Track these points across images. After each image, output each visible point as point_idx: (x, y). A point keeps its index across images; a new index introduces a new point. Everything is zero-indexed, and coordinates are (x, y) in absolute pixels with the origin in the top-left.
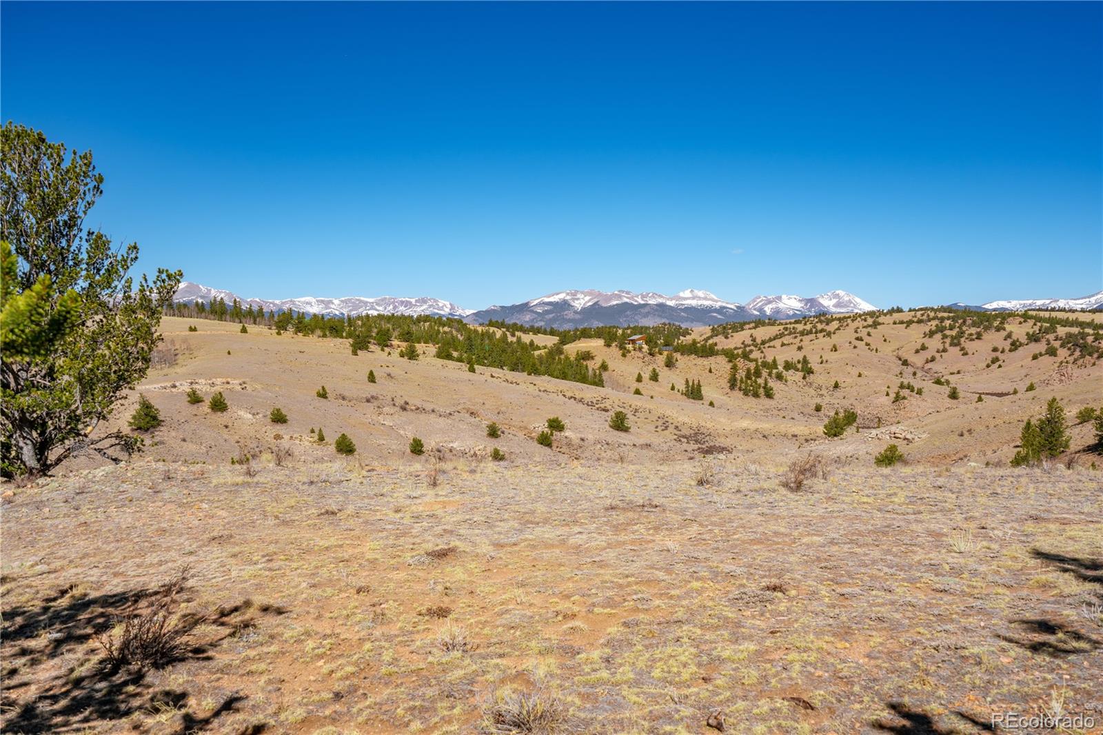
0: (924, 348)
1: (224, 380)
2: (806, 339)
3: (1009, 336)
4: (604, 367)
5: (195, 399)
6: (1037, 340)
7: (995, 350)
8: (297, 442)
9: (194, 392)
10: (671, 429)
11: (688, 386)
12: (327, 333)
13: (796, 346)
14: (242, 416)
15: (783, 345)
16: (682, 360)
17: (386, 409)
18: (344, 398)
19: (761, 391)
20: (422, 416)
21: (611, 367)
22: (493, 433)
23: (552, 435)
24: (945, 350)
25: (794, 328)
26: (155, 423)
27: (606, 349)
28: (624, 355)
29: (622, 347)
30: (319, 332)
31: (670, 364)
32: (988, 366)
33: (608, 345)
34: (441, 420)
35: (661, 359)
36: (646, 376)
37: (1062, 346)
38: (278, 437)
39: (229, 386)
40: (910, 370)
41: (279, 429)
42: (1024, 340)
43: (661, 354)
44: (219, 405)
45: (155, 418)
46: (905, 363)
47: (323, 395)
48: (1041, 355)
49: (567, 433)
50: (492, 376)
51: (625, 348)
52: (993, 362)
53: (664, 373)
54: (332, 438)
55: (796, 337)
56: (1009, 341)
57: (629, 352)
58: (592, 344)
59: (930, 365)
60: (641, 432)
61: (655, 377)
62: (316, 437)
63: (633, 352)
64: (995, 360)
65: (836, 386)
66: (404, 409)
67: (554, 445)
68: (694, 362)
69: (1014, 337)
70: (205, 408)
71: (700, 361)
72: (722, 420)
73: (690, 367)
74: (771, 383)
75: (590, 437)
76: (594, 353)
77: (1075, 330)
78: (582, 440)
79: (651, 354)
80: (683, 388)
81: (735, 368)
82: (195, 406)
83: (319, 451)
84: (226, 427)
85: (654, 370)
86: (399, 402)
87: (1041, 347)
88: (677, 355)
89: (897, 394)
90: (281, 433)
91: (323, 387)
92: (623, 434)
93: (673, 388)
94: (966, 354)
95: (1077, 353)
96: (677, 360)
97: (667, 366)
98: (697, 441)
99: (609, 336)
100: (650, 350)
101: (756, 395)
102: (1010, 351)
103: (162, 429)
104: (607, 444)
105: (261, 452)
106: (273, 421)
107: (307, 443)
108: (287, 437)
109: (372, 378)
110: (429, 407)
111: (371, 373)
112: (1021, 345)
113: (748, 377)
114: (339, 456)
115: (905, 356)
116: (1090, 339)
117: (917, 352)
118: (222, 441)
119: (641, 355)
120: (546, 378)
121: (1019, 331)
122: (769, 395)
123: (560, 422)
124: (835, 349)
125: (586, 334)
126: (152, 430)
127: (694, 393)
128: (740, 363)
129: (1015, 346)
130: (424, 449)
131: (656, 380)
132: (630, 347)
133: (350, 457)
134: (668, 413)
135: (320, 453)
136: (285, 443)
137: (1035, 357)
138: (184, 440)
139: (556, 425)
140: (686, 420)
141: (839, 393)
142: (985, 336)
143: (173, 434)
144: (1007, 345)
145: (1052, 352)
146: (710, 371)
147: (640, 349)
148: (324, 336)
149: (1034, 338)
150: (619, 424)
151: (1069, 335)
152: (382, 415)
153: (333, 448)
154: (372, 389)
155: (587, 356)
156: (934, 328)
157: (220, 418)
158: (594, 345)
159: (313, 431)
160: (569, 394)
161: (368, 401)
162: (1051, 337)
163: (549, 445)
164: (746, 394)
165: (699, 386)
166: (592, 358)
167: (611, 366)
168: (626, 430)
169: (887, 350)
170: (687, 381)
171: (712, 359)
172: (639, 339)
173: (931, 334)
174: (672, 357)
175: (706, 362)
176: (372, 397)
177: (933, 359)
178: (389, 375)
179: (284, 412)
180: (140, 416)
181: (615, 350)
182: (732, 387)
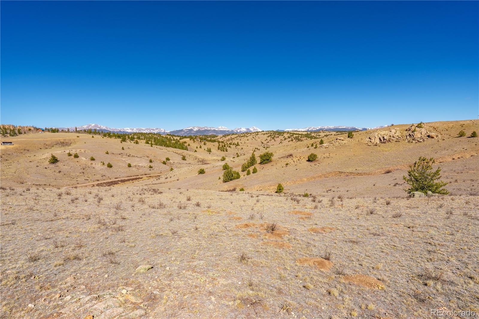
0: (267, 140)
1: (80, 150)
2: (242, 138)
3: (284, 137)
5: (70, 155)
6: (290, 138)
7: (281, 140)
8: (97, 165)
9: (69, 153)
10: (197, 159)
11: (208, 149)
12: (117, 137)
14: (83, 159)
15: (237, 139)
17: (124, 156)
18: (113, 154)
19: (225, 150)
20: (133, 158)
21: (190, 145)
22: (151, 161)
23: (166, 161)
24: (271, 140)
26: (57, 161)
27: (190, 141)
28: (194, 142)
29: (194, 140)
30: (114, 137)
31: (205, 144)
32: (279, 143)
34: (138, 159)
35: (203, 143)
36: (198, 147)
37: (294, 139)
38: (92, 164)
39: (81, 151)
40: (263, 144)
41: (93, 162)
42: (287, 138)
44: (76, 156)
45: (57, 160)
46: (262, 143)
47: (107, 153)
48: (290, 141)
49: (170, 161)
50: (157, 148)
52: (281, 143)
53: (203, 146)
54: (106, 164)
56: (284, 138)
57: (195, 141)
59: (268, 143)
60: (189, 160)
61: (201, 147)
62: (102, 164)
64: (281, 142)
65: (242, 149)
66: (129, 156)
67: (167, 164)
69: (285, 137)
70: (72, 157)
72: (210, 157)
73: (209, 145)
74: (227, 148)
75: (176, 162)
76: (187, 141)
77: (297, 136)
78: (174, 162)
80: (207, 149)
81: (219, 145)
82: (70, 157)
83: (103, 167)
84: (78, 162)
85: (200, 145)
86: (128, 154)
87: (290, 139)
88: (207, 142)
89: (254, 150)
90: (92, 163)
91: (107, 151)
92: (184, 161)
93: (205, 150)
94: (275, 141)
95: (297, 141)
98: (202, 162)
99: (191, 138)
100: (200, 141)
101: (224, 151)
102: (284, 140)
103: (58, 162)
104: (180, 163)
105: (86, 168)
106: (91, 160)
107: (100, 165)
108: (94, 164)
109: (123, 149)
110: (136, 155)
112: (286, 139)
113: (222, 147)
114: (108, 168)
115: (263, 142)
116: (300, 138)
117: (265, 140)
118: (75, 165)
119: (198, 142)
120: (171, 148)
121: (286, 135)
122: (227, 151)
123: (169, 159)
124: (248, 140)
125: (185, 137)
126: (55, 163)
127: (209, 151)
128: (221, 144)
129: (285, 139)
130: (131, 166)
131: (201, 148)
133: (111, 168)
134: (197, 156)
135: (102, 168)
136: (94, 165)
137: (289, 142)
138: (64, 165)
139: (168, 159)
140: (201, 157)
141: (242, 150)
142: (279, 137)
143: (62, 164)
144: (284, 139)
145: (292, 140)
146: (214, 146)
147: (198, 141)
148: (116, 138)
149: (289, 137)
150: (184, 159)
151: (296, 137)
152: (123, 158)
153: (106, 166)
154: (122, 151)
155: (185, 142)
157: (77, 159)
158: (187, 140)
159: (101, 162)
160: (174, 152)
161: (120, 154)
162: (292, 137)
163: (165, 164)
164: (221, 151)
165: (210, 149)
166: (186, 143)
168: (186, 160)
169: (259, 140)
170: (208, 148)
171: (215, 143)
172: (198, 138)
173: (269, 136)
174: (205, 142)
175: (213, 143)
176: (121, 153)
177: (268, 142)
178: (129, 148)
179: (94, 158)
180: (52, 159)
181: (192, 141)
182: (218, 149)
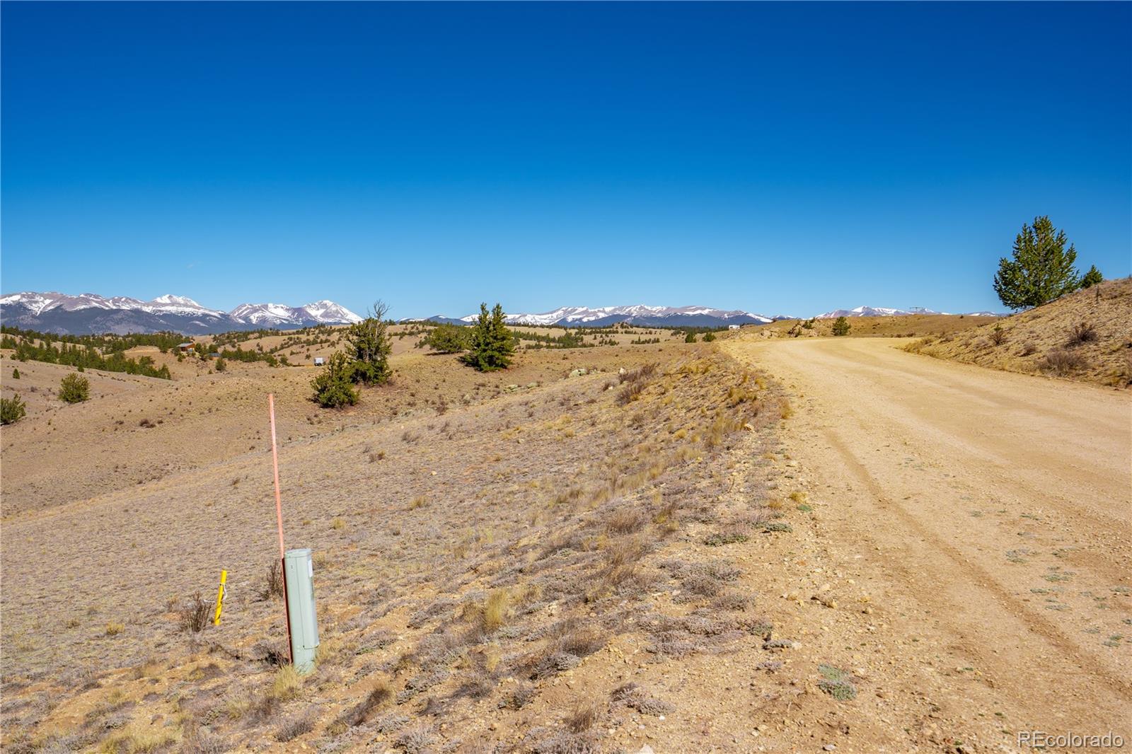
4: (164, 369)
13: (304, 355)
16: (230, 365)
25: (298, 338)
27: (162, 355)
28: (180, 360)
29: (176, 352)
31: (220, 367)
33: (165, 352)
35: (212, 364)
43: (211, 359)
51: (180, 354)
55: (303, 347)
57: (184, 357)
58: (148, 351)
63: (187, 358)
68: (241, 366)
71: (245, 365)
76: (153, 358)
77: (533, 343)
79: (202, 359)
88: (226, 361)
96: (225, 365)
97: (218, 370)
99: (162, 344)
100: (201, 356)
111: (16, 371)
119: (195, 361)
125: (139, 341)
132: (184, 353)
147: (193, 355)
152: (50, 401)
155: (147, 360)
156: (423, 340)
158: (152, 351)
166: (153, 362)
167: (171, 369)
171: (256, 363)
172: (190, 347)
174: (222, 362)
181: (171, 356)
